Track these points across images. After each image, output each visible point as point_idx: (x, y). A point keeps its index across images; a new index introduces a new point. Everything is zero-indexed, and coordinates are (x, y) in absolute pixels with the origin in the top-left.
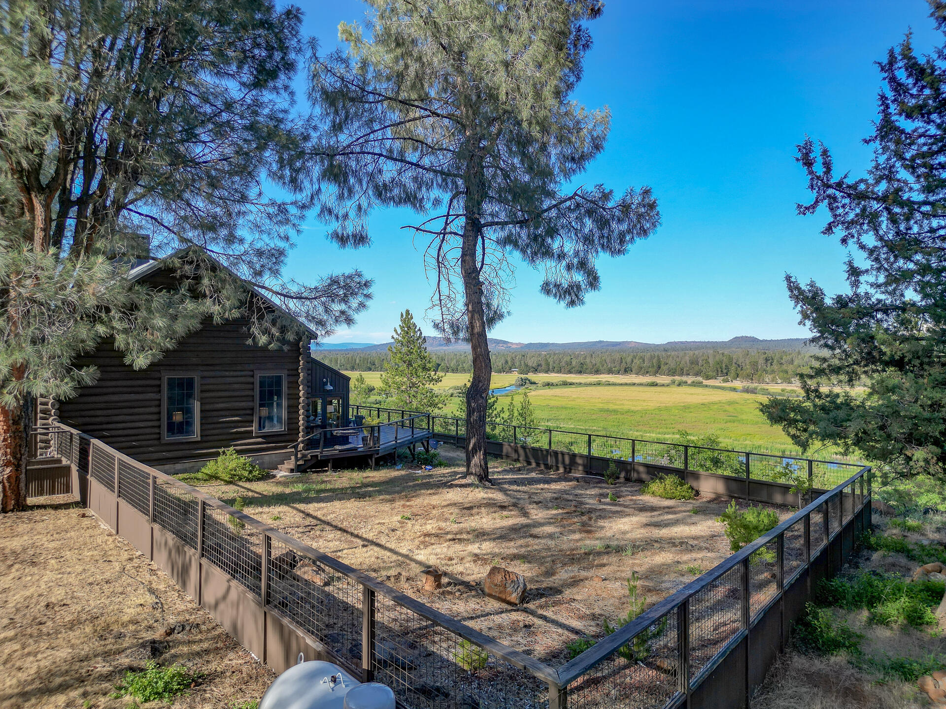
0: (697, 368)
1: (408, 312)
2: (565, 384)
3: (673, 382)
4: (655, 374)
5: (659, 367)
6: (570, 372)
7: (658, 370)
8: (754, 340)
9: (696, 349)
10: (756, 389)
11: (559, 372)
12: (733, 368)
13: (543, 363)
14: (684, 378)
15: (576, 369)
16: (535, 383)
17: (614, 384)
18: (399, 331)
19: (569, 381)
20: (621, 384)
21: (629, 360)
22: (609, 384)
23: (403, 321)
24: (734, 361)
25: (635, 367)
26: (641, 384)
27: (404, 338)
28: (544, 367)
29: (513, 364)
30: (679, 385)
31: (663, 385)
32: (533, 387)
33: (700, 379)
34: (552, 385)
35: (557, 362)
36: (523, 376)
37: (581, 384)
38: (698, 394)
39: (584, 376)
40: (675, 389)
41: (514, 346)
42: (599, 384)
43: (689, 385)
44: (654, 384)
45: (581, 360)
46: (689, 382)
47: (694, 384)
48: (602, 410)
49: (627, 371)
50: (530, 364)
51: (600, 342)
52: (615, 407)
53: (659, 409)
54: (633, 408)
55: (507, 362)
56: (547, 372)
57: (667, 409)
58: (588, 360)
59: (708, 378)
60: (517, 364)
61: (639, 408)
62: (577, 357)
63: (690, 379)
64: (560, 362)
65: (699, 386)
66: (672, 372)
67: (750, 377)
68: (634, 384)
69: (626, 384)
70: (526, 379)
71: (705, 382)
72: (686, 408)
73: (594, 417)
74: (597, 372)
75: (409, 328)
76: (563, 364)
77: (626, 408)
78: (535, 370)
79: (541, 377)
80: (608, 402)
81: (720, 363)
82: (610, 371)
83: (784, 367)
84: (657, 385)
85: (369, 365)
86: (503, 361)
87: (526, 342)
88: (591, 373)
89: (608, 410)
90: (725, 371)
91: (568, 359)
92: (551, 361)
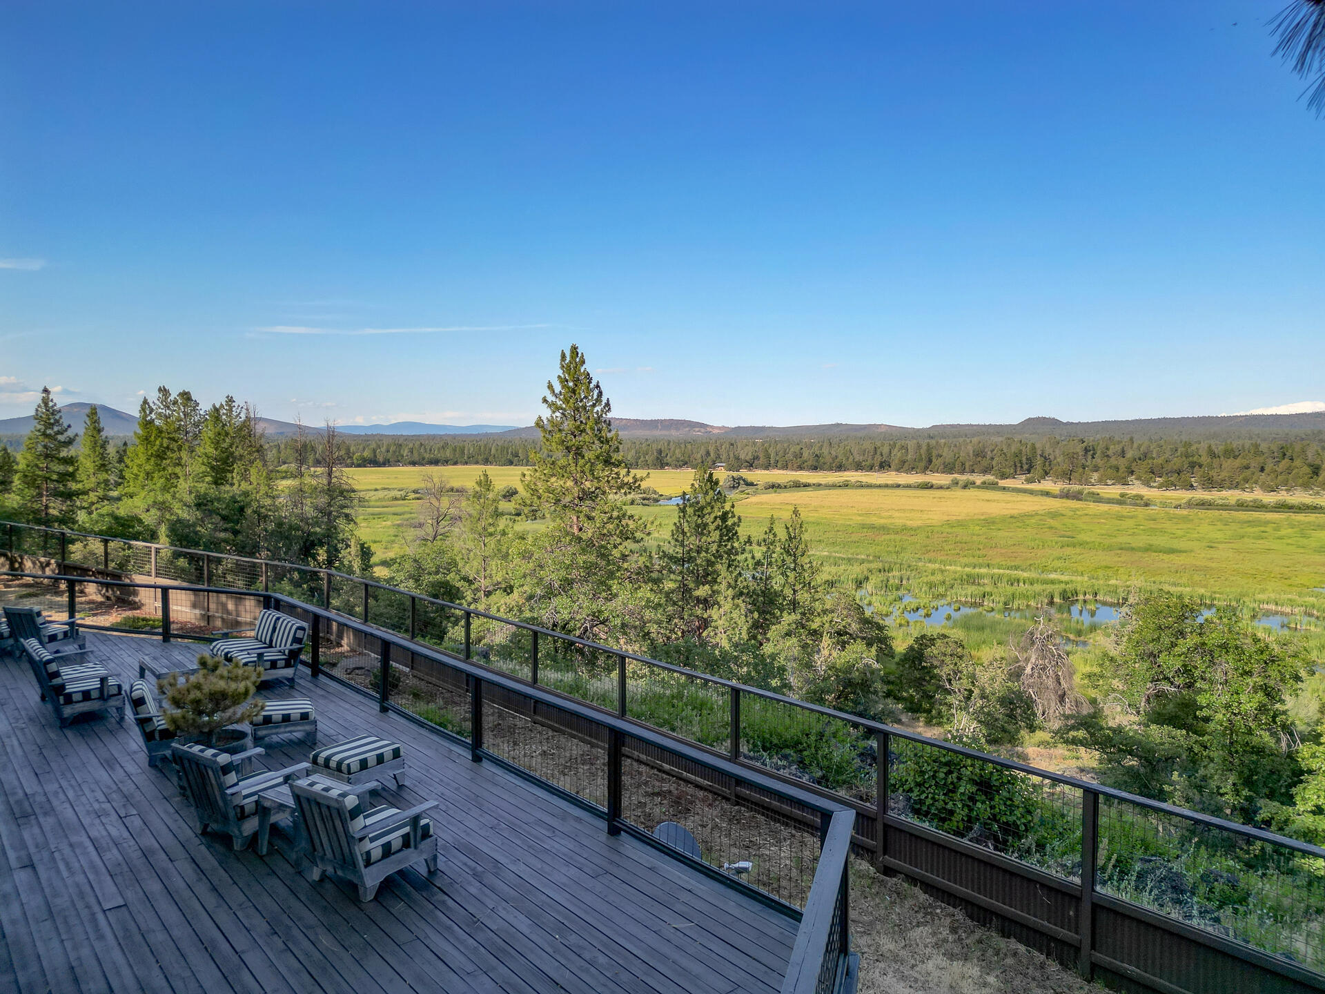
0: (985, 463)
1: (574, 350)
2: (797, 485)
3: (956, 483)
4: (924, 470)
5: (930, 461)
6: (800, 468)
7: (927, 464)
8: (1055, 422)
9: (974, 435)
10: (1080, 493)
11: (785, 467)
12: (1039, 462)
13: (761, 455)
14: (972, 477)
15: (810, 463)
16: (752, 484)
17: (869, 486)
18: (558, 388)
19: (803, 481)
20: (880, 486)
21: (886, 450)
22: (861, 486)
23: (566, 368)
24: (1039, 452)
25: (895, 462)
26: (908, 486)
27: (566, 401)
28: (762, 460)
29: (718, 457)
30: (965, 487)
31: (941, 488)
32: (750, 490)
33: (990, 478)
34: (779, 486)
35: (781, 453)
36: (735, 474)
37: (820, 485)
38: (998, 501)
39: (821, 473)
40: (959, 493)
41: (716, 431)
42: (846, 485)
43: (978, 487)
44: (928, 486)
45: (816, 450)
46: (978, 482)
47: (986, 486)
48: (863, 526)
49: (884, 466)
50: (742, 457)
51: (838, 425)
52: (882, 521)
53: (949, 524)
54: (909, 523)
55: (708, 454)
56: (767, 468)
57: (961, 524)
58: (825, 451)
59: (1004, 476)
60: (724, 457)
61: (919, 523)
62: (811, 446)
63: (979, 479)
64: (785, 453)
65: (993, 489)
66: (949, 468)
67: (1067, 476)
68: (898, 486)
69: (887, 486)
70: (741, 478)
71: (1002, 483)
72: (989, 522)
73: (854, 537)
74: (840, 468)
75: (577, 381)
76: (790, 456)
77: (899, 522)
78: (751, 465)
79: (759, 476)
80: (867, 514)
81: (1018, 455)
82: (859, 467)
83: (1113, 461)
84: (932, 487)
85: (510, 457)
86: (703, 451)
87: (732, 424)
88: (831, 469)
89: (872, 527)
90: (1025, 467)
91: (796, 449)
92: (772, 451)
